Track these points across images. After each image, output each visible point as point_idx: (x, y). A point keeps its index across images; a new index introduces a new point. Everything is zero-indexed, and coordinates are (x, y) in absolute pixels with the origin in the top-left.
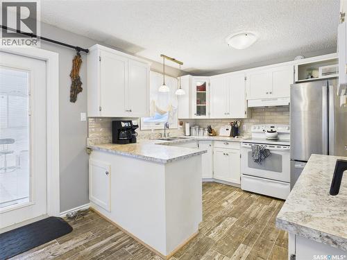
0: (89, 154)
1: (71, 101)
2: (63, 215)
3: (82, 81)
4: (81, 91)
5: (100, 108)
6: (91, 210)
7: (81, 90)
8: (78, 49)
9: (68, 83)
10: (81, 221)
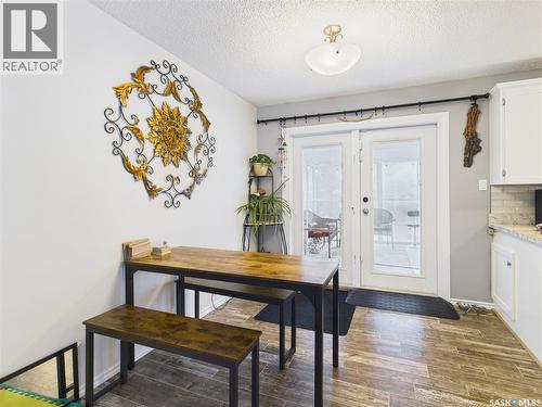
0: (492, 235)
1: (465, 166)
2: (454, 302)
3: (480, 137)
4: (479, 151)
5: (504, 171)
6: (494, 313)
7: (479, 149)
8: (474, 98)
9: (462, 143)
10: (474, 317)
